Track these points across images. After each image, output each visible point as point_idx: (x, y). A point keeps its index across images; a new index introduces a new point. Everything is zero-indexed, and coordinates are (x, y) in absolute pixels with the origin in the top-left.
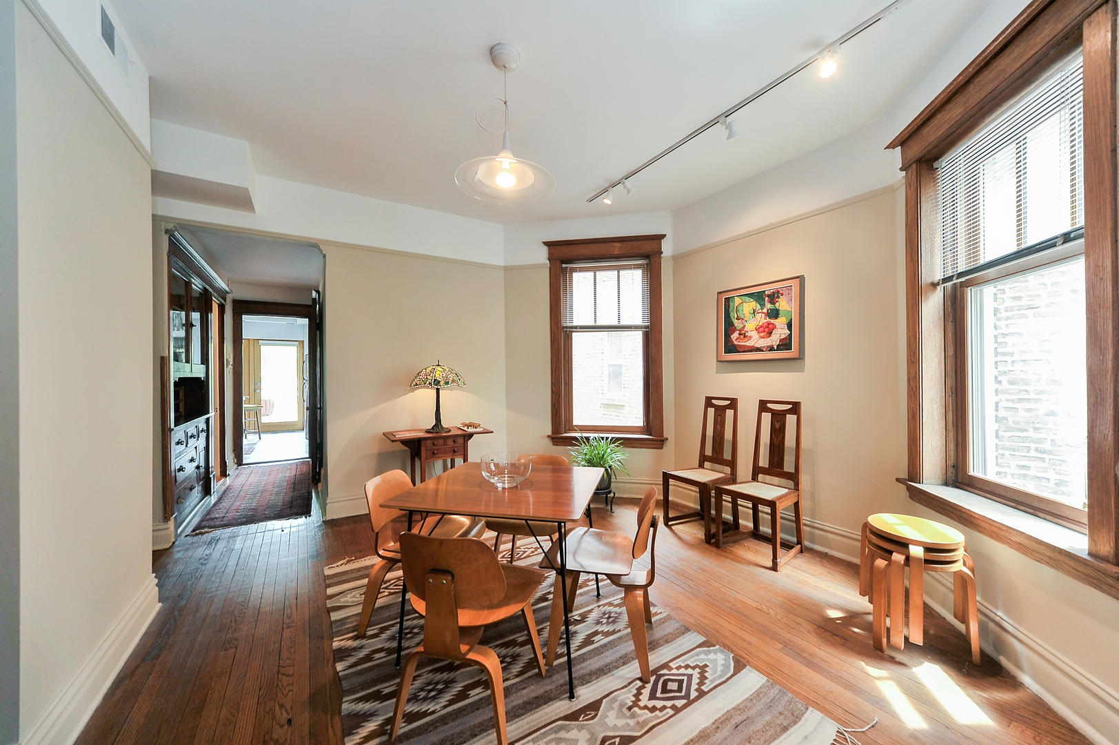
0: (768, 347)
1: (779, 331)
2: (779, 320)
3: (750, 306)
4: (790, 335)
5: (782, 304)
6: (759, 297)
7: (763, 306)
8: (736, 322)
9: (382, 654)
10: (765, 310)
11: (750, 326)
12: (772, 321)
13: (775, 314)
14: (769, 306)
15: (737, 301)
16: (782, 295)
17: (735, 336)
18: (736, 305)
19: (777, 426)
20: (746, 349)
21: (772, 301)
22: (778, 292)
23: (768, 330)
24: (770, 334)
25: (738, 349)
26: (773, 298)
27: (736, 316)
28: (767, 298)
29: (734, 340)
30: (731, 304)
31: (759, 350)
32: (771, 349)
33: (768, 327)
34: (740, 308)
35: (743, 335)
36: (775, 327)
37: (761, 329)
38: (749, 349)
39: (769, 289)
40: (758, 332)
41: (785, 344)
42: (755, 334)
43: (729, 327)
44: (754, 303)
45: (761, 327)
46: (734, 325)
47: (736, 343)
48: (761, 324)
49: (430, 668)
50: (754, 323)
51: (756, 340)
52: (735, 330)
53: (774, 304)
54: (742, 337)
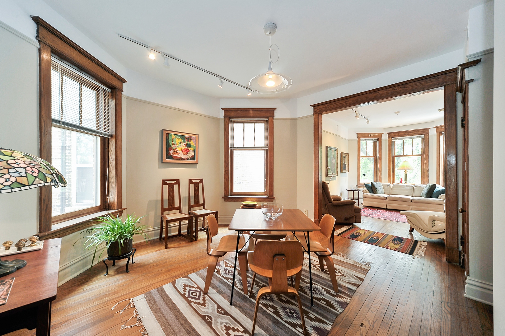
0: (186, 158)
1: (191, 153)
2: (191, 148)
3: (178, 140)
4: (195, 155)
5: (192, 143)
6: (183, 137)
7: (184, 142)
8: (172, 146)
9: (311, 315)
10: (185, 144)
11: (179, 148)
12: (188, 148)
13: (189, 146)
14: (187, 142)
15: (173, 136)
16: (192, 139)
17: (171, 152)
18: (172, 138)
19: (196, 188)
20: (177, 158)
21: (188, 141)
22: (190, 138)
23: (187, 152)
24: (187, 153)
25: (173, 158)
26: (189, 139)
27: (172, 143)
28: (186, 139)
29: (171, 153)
30: (170, 137)
31: (183, 159)
32: (188, 159)
33: (186, 150)
34: (174, 140)
35: (175, 151)
36: (189, 151)
37: (184, 151)
38: (179, 158)
39: (187, 136)
40: (183, 152)
41: (193, 158)
42: (181, 152)
43: (169, 148)
44: (181, 139)
45: (184, 150)
46: (171, 147)
47: (172, 155)
48: (184, 149)
49: (306, 295)
50: (181, 148)
51: (181, 155)
52: (172, 149)
53: (189, 142)
54: (175, 153)
